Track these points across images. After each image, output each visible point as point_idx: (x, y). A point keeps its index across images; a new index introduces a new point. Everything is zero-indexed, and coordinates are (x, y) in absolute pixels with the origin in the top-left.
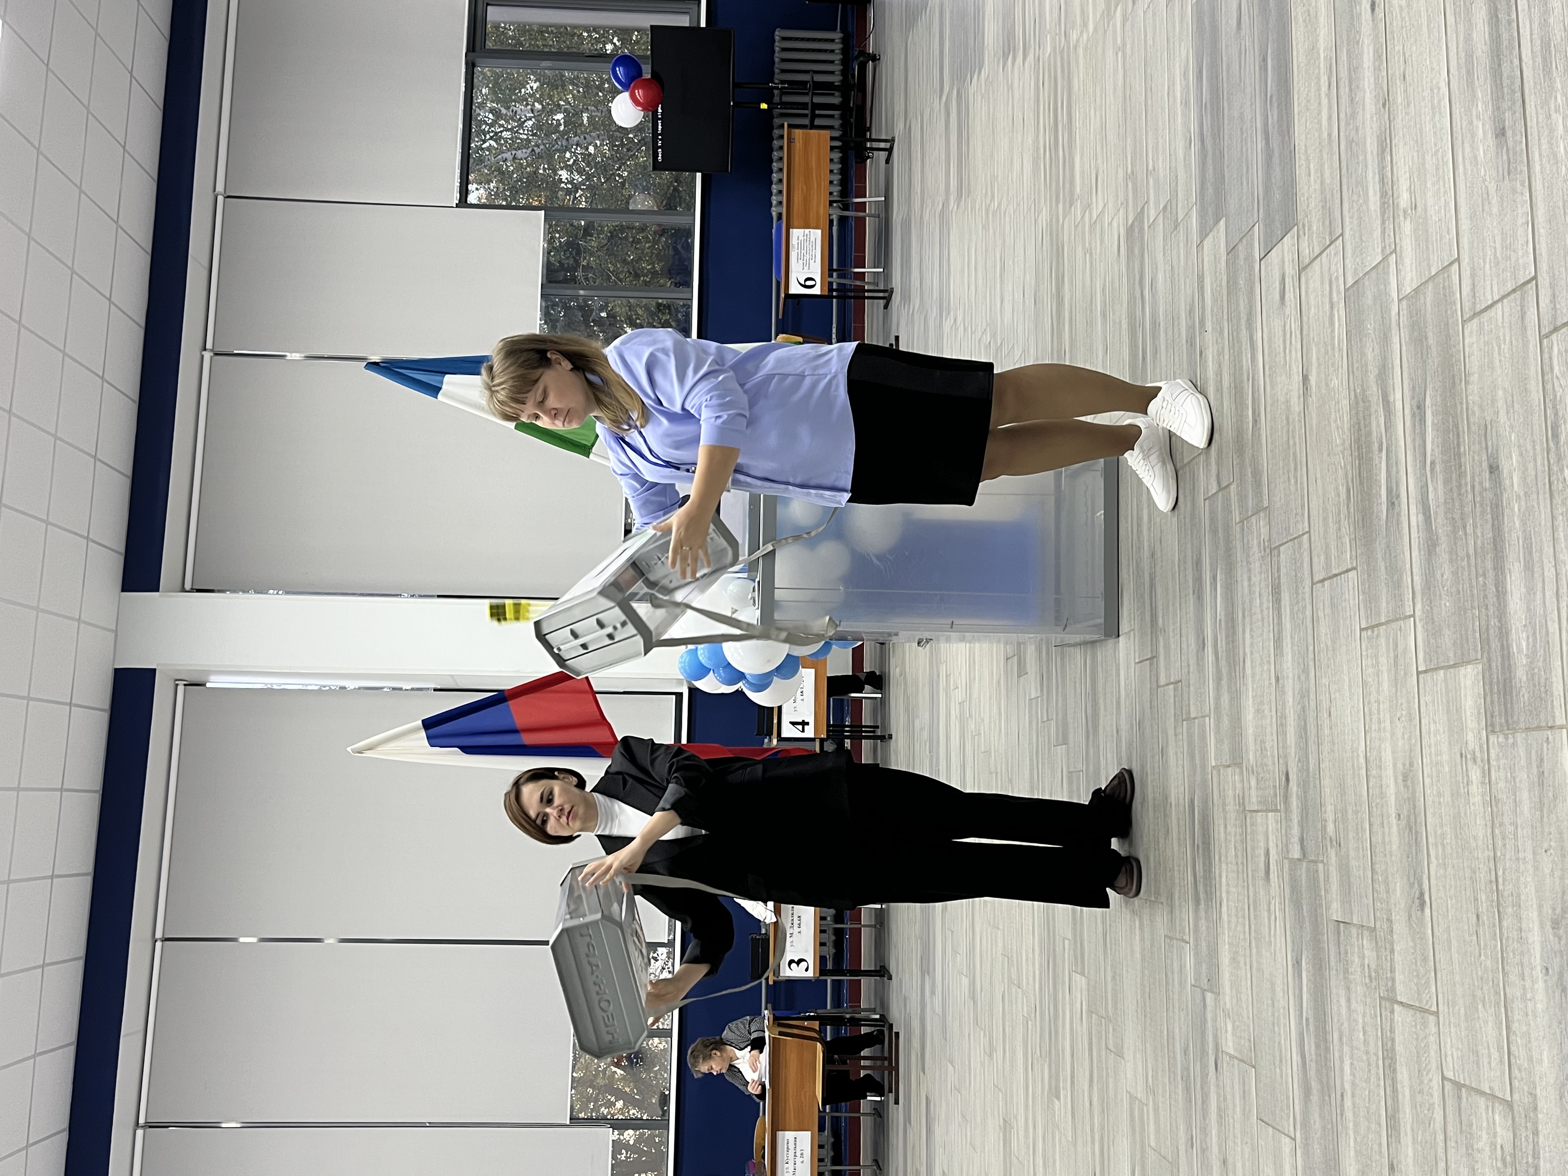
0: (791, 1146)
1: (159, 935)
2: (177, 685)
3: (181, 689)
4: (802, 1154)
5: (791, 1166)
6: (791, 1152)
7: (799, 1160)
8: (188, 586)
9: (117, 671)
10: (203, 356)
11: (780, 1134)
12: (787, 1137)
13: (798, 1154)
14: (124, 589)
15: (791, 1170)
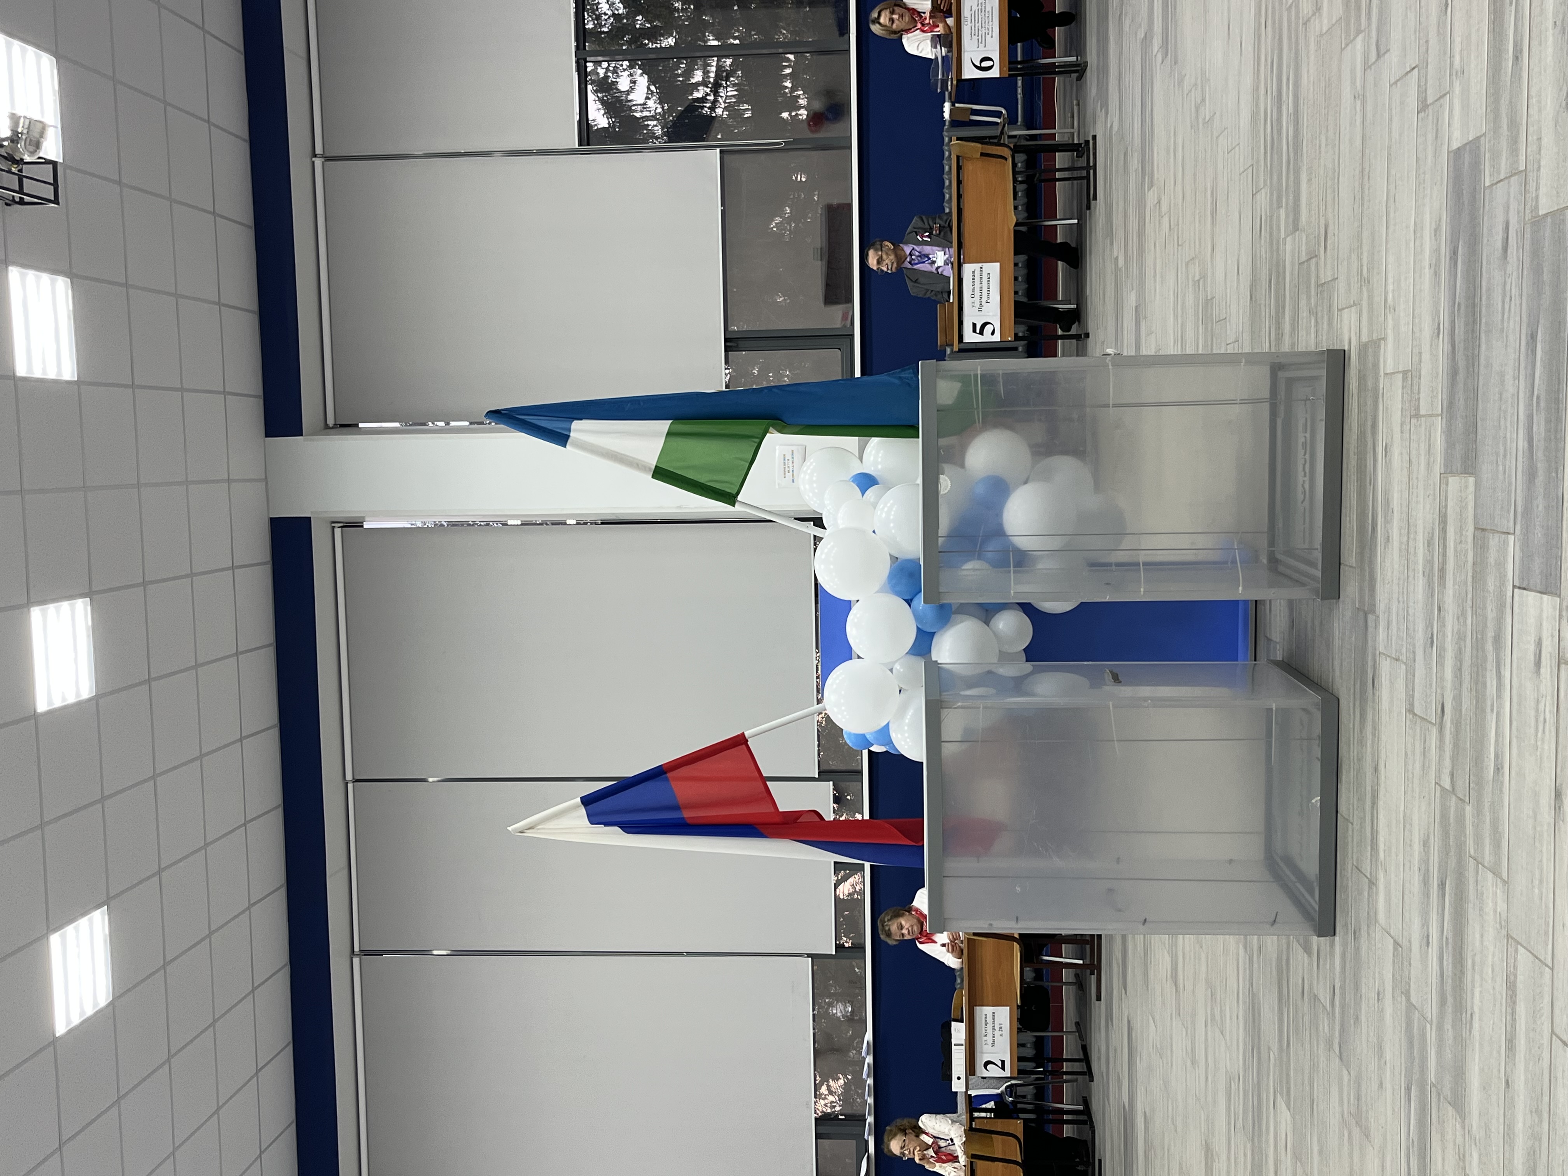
0: (990, 1020)
1: (349, 777)
2: (334, 527)
3: (338, 531)
4: (1001, 1028)
5: (989, 1039)
6: (990, 1026)
7: (997, 1033)
8: (331, 422)
9: (273, 521)
10: (313, 162)
11: (978, 1009)
12: (985, 1012)
13: (997, 1028)
14: (267, 435)
15: (990, 1042)
